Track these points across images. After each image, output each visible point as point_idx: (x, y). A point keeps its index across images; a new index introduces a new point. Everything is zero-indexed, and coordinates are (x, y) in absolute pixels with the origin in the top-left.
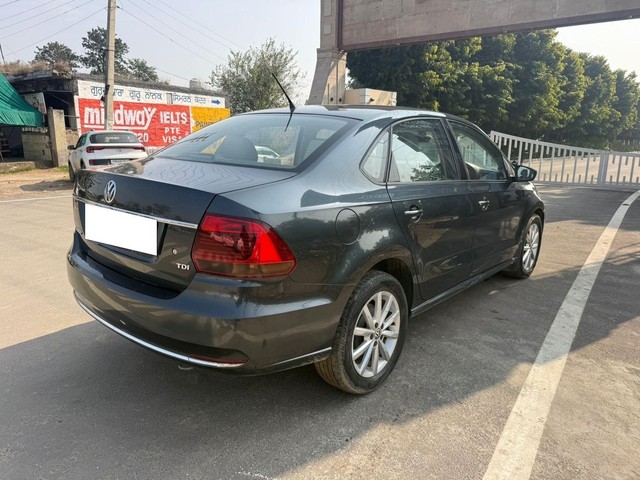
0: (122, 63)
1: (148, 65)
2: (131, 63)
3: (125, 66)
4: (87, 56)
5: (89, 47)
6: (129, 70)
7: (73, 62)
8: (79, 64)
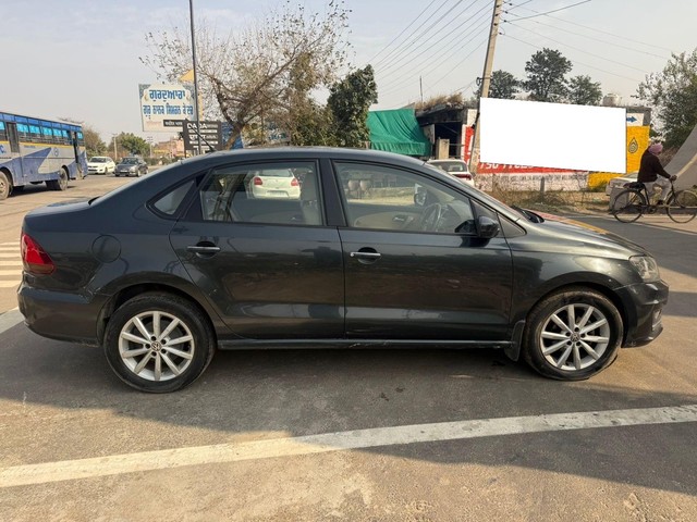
0: (563, 83)
1: (592, 82)
2: (573, 81)
3: (566, 85)
4: (529, 80)
5: (531, 70)
6: (570, 89)
7: (514, 87)
8: (519, 89)
